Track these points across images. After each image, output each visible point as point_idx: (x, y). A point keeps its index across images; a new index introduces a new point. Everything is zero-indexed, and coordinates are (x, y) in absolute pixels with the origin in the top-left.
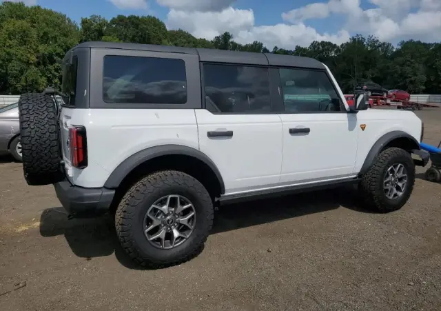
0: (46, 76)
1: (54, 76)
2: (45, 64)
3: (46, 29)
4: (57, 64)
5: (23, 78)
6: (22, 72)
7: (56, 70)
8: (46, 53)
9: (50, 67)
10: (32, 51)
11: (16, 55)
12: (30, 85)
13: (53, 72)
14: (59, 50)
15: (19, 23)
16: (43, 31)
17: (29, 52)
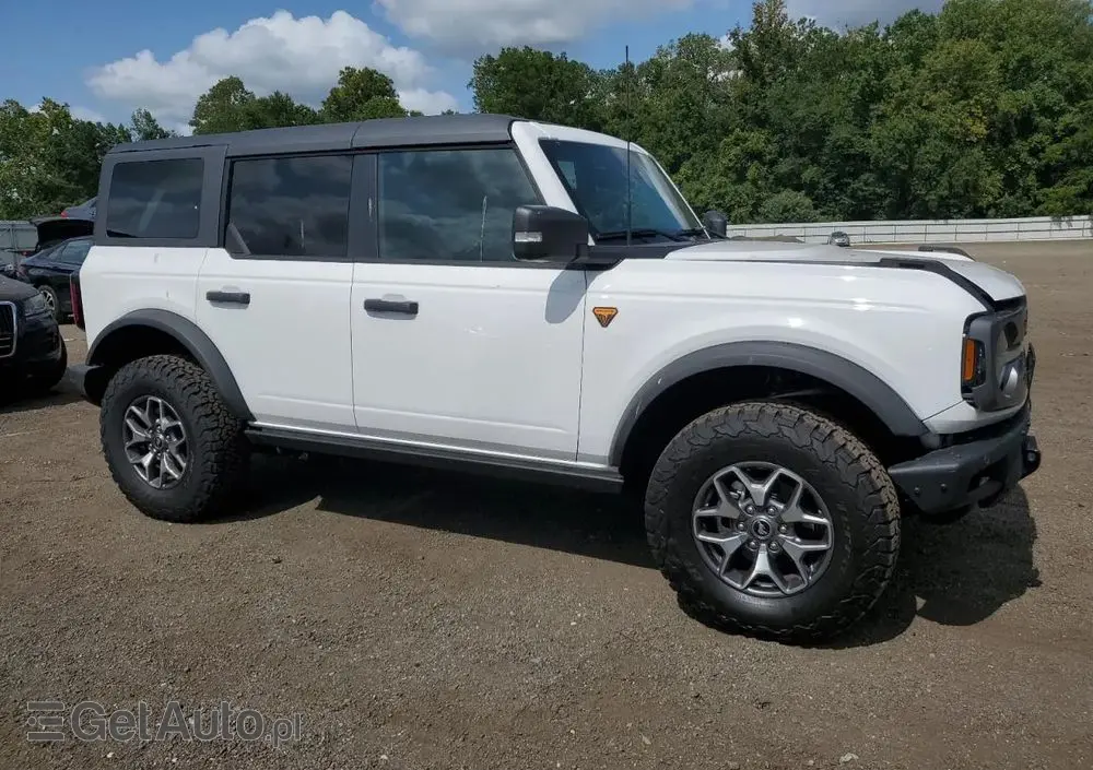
0: (1003, 170)
1: (1026, 168)
2: (1006, 140)
3: (1030, 49)
4: (1037, 137)
5: (944, 180)
6: (943, 164)
7: (1034, 153)
8: (1015, 111)
9: (1018, 145)
10: (978, 111)
11: (937, 126)
12: (956, 196)
13: (1024, 155)
14: (1054, 97)
15: (960, 48)
16: (1018, 56)
17: (971, 114)
